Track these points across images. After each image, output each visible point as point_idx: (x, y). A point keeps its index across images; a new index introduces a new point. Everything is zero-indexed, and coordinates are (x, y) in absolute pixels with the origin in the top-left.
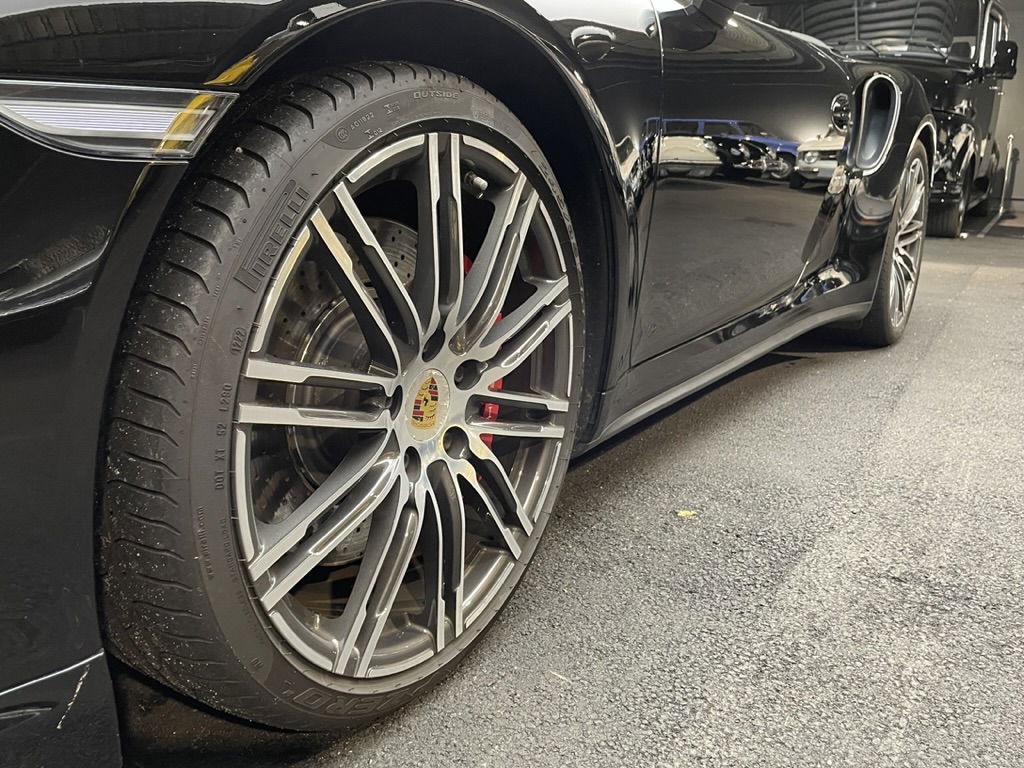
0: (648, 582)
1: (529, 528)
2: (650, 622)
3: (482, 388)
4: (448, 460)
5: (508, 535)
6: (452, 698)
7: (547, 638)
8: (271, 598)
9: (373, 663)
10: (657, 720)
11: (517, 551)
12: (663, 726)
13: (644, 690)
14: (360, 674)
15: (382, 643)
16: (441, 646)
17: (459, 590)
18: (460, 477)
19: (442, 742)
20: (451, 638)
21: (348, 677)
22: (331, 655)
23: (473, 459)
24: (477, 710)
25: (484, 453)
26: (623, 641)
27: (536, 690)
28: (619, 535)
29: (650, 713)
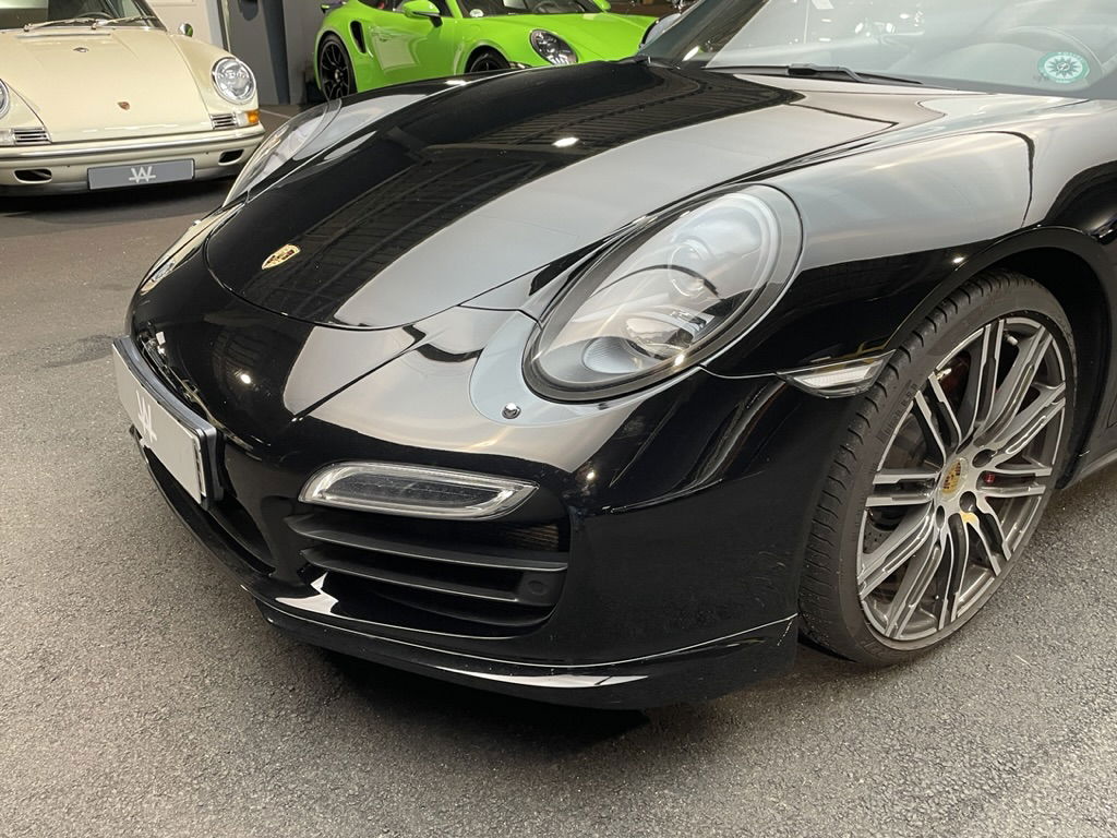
0: (1097, 600)
1: (1008, 556)
2: (1096, 633)
3: (990, 467)
4: (962, 513)
5: (993, 559)
6: (944, 659)
7: (1012, 630)
8: (863, 593)
9: (905, 632)
10: (1093, 702)
11: (997, 571)
12: (1097, 706)
13: (1085, 680)
14: (896, 638)
15: (912, 620)
16: (941, 627)
17: (957, 594)
18: (968, 525)
19: (940, 686)
20: (948, 622)
21: (891, 639)
22: (884, 625)
23: (977, 512)
24: (962, 671)
25: (986, 509)
26: (1073, 644)
27: (1004, 665)
28: (1077, 556)
29: (1089, 697)
